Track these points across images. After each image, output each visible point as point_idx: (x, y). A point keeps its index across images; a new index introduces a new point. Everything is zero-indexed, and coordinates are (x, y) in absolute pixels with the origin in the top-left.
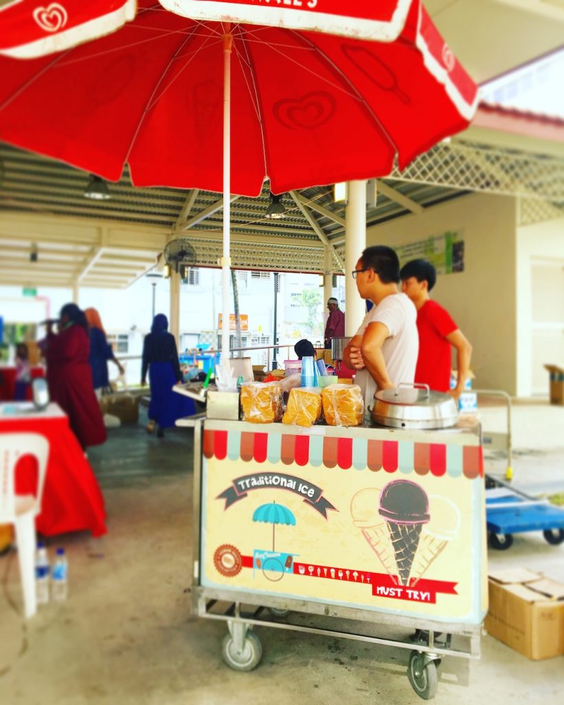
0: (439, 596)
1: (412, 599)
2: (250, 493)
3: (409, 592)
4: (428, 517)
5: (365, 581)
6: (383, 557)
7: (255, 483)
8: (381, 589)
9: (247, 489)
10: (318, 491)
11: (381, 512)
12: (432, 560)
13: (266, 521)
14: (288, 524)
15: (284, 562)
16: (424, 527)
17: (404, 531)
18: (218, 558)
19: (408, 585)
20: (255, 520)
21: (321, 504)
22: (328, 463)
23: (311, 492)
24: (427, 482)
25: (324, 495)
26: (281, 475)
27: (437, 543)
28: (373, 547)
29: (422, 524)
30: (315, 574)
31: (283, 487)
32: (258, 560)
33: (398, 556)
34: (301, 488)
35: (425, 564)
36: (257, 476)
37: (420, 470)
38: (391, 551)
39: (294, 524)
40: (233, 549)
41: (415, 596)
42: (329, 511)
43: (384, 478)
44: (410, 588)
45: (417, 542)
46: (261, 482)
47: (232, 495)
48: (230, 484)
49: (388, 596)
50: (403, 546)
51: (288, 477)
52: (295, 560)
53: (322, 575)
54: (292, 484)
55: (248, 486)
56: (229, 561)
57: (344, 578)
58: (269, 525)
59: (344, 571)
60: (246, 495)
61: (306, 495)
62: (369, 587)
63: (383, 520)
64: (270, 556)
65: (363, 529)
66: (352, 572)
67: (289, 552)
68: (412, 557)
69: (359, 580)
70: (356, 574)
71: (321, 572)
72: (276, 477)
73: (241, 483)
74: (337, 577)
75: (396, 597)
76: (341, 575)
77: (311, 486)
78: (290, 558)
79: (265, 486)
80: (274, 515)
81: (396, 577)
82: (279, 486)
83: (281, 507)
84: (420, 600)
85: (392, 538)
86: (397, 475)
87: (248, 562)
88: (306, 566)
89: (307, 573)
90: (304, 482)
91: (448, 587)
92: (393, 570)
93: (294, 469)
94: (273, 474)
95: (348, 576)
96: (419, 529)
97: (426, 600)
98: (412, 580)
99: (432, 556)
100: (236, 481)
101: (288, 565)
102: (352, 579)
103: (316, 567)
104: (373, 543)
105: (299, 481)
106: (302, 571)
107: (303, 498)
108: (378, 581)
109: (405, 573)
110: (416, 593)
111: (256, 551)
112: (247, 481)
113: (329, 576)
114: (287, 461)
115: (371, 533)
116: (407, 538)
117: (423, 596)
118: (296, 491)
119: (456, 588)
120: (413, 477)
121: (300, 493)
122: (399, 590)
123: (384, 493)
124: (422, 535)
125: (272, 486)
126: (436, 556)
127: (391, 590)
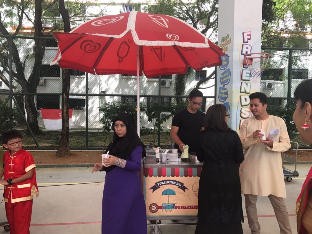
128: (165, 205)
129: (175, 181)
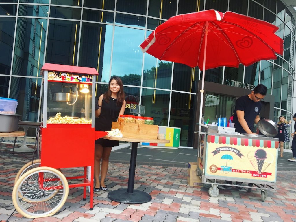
0: (268, 176)
1: (261, 177)
2: (220, 152)
3: (261, 175)
4: (266, 158)
5: (250, 173)
6: (255, 167)
7: (222, 149)
8: (254, 175)
9: (220, 151)
10: (239, 151)
11: (255, 157)
12: (267, 168)
13: (225, 159)
14: (231, 159)
15: (229, 169)
16: (265, 160)
17: (260, 161)
18: (211, 168)
19: (261, 173)
20: (222, 158)
21: (240, 155)
22: (242, 145)
23: (237, 152)
24: (266, 150)
25: (241, 152)
26: (229, 147)
27: (268, 164)
28: (252, 165)
29: (264, 159)
30: (237, 172)
31: (230, 151)
32: (222, 169)
33: (259, 167)
34: (235, 151)
35: (265, 169)
36: (223, 148)
37: (265, 147)
38: (257, 166)
39: (232, 159)
40: (215, 166)
41: (262, 176)
42: (242, 156)
43: (256, 148)
44: (261, 174)
45: (263, 164)
46: (224, 149)
47: (215, 152)
48: (215, 149)
49: (256, 176)
50: (260, 165)
51: (231, 148)
52: (232, 168)
53: (239, 172)
54: (232, 150)
55: (220, 150)
56: (214, 169)
57: (245, 172)
58: (226, 160)
59: (245, 171)
60: (219, 152)
61: (236, 153)
62: (251, 174)
63: (255, 159)
64: (226, 167)
65: (250, 160)
66: (247, 171)
67: (231, 166)
68: (262, 167)
69: (249, 173)
70: (248, 171)
71: (239, 171)
72: (228, 148)
73: (218, 149)
74: (243, 172)
75: (258, 176)
76: (244, 172)
77: (237, 150)
78: (231, 168)
79: (225, 150)
80: (227, 157)
81: (258, 172)
82: (229, 150)
83: (229, 155)
84: (263, 177)
85: (257, 163)
86: (260, 148)
87: (219, 169)
88: (235, 170)
89: (235, 171)
90: (236, 149)
91: (270, 174)
92: (257, 170)
93: (233, 146)
94: (227, 147)
95: (246, 172)
96: (264, 160)
97: (265, 177)
98: (262, 172)
99: (267, 167)
100: (217, 149)
101: (230, 169)
102: (247, 172)
103: (238, 170)
104: (253, 164)
105: (234, 149)
106: (234, 171)
107: (235, 153)
108: (253, 173)
109: (260, 171)
110: (262, 175)
111: (221, 166)
112: (220, 149)
113: (241, 172)
114: (231, 144)
115: (252, 161)
116: (261, 163)
117: (264, 176)
118: (233, 151)
119: (272, 174)
120: (263, 148)
121: (235, 152)
122: (258, 175)
123: (256, 152)
124: (265, 162)
125: (227, 150)
126: (268, 167)
127: (256, 175)
128: (223, 168)
129: (233, 148)
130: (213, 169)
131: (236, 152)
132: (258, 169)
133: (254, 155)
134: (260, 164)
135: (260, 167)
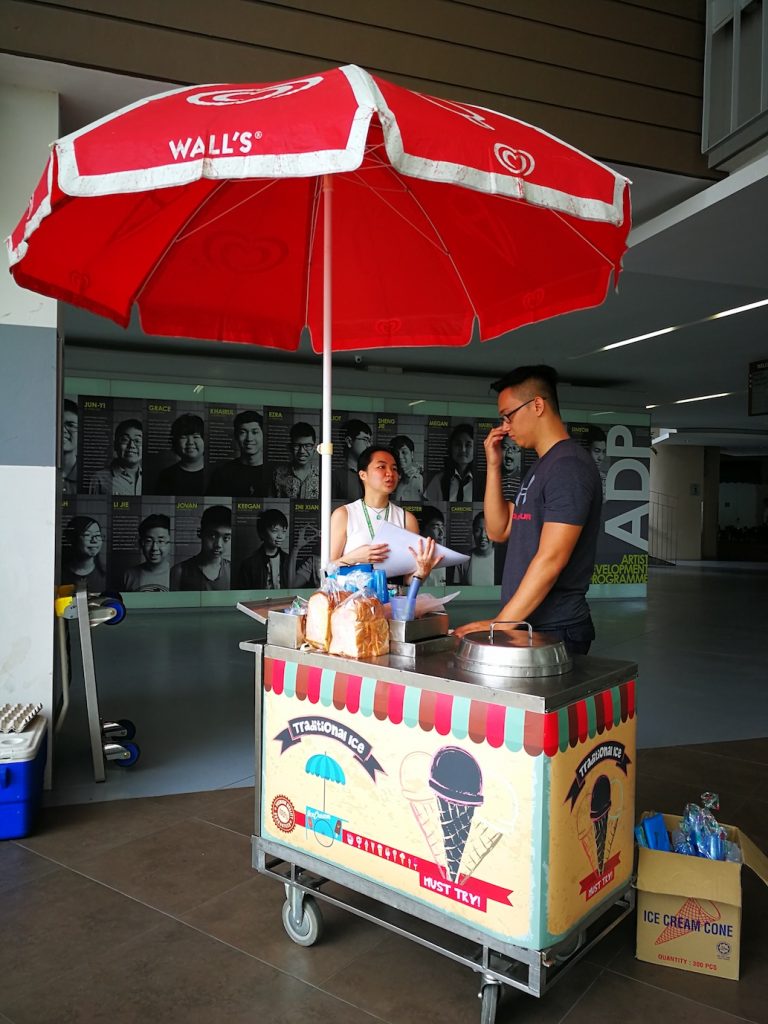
130: (284, 814)
131: (354, 746)
132: (444, 855)
133: (426, 775)
134: (456, 829)
135: (455, 848)
